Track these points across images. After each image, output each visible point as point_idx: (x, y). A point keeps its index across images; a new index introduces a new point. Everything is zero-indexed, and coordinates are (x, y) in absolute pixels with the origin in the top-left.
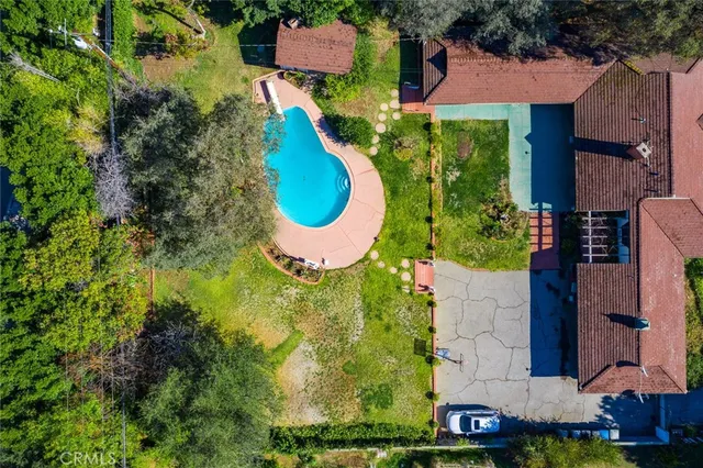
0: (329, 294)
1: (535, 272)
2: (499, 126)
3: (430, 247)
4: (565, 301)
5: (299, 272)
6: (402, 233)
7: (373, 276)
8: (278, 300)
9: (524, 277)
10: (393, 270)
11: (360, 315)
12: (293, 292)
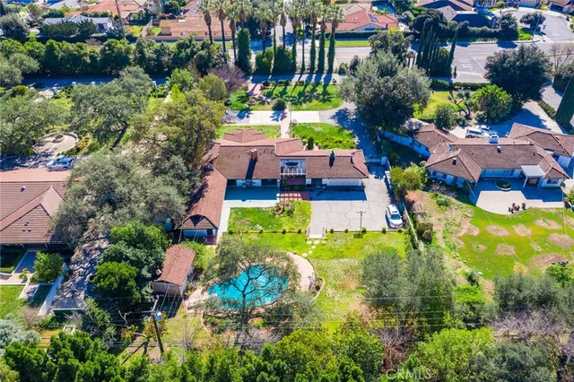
0: (330, 273)
1: (311, 199)
2: (233, 211)
3: (299, 232)
4: (325, 190)
5: (318, 288)
6: (291, 243)
7: (317, 255)
8: (337, 299)
9: (314, 203)
10: (314, 247)
11: (342, 260)
12: (330, 291)
